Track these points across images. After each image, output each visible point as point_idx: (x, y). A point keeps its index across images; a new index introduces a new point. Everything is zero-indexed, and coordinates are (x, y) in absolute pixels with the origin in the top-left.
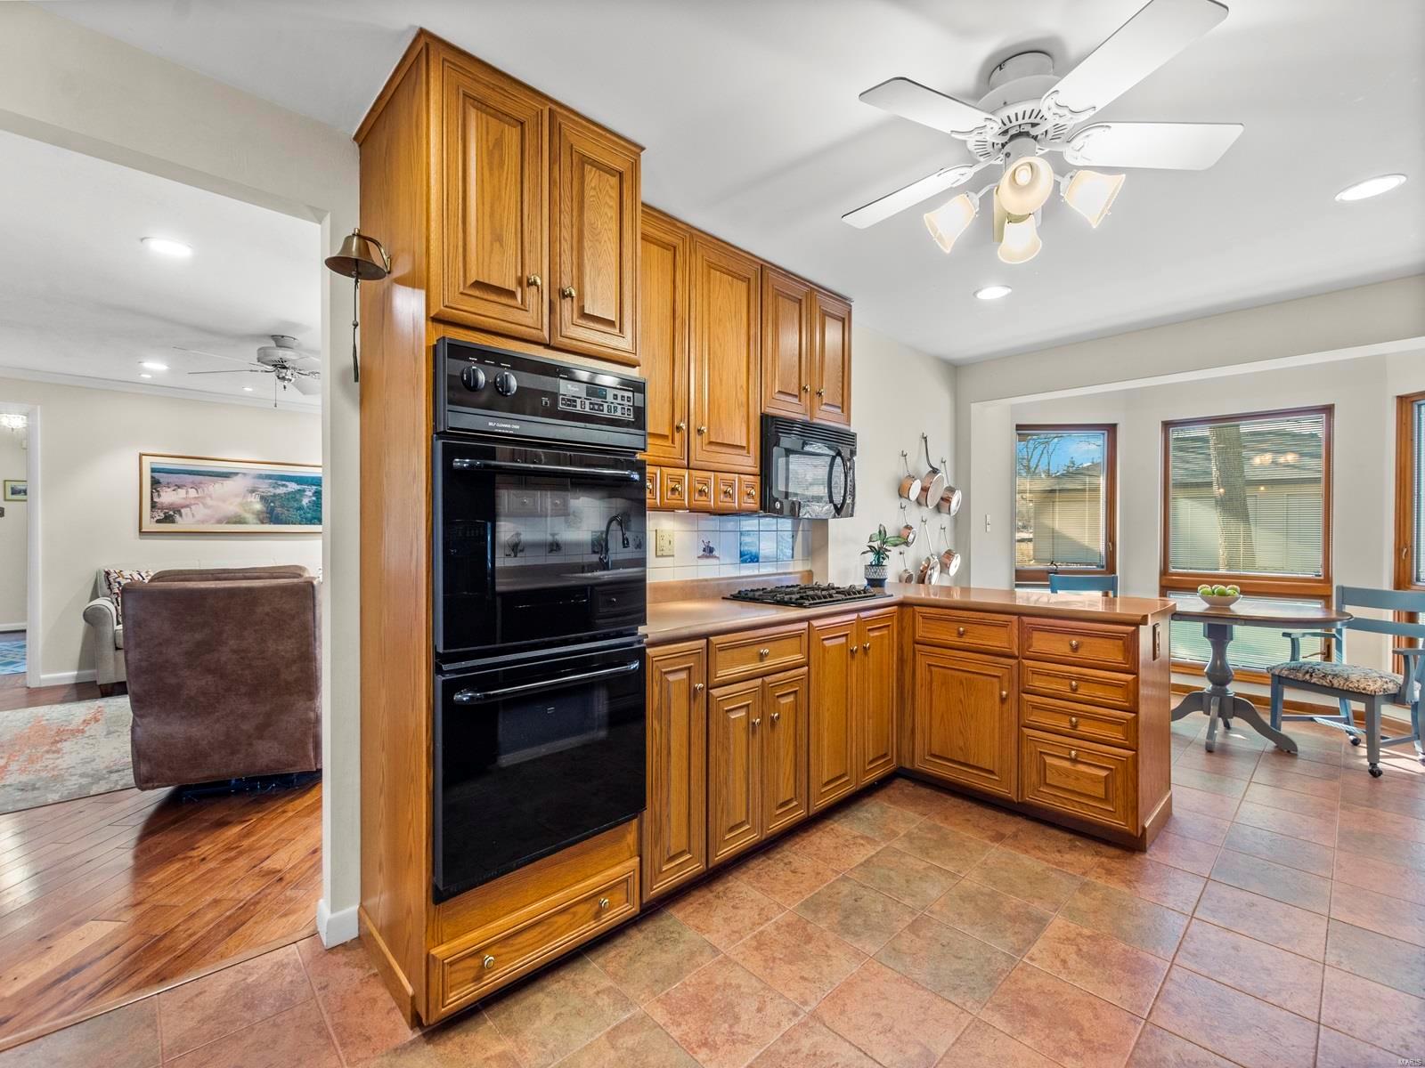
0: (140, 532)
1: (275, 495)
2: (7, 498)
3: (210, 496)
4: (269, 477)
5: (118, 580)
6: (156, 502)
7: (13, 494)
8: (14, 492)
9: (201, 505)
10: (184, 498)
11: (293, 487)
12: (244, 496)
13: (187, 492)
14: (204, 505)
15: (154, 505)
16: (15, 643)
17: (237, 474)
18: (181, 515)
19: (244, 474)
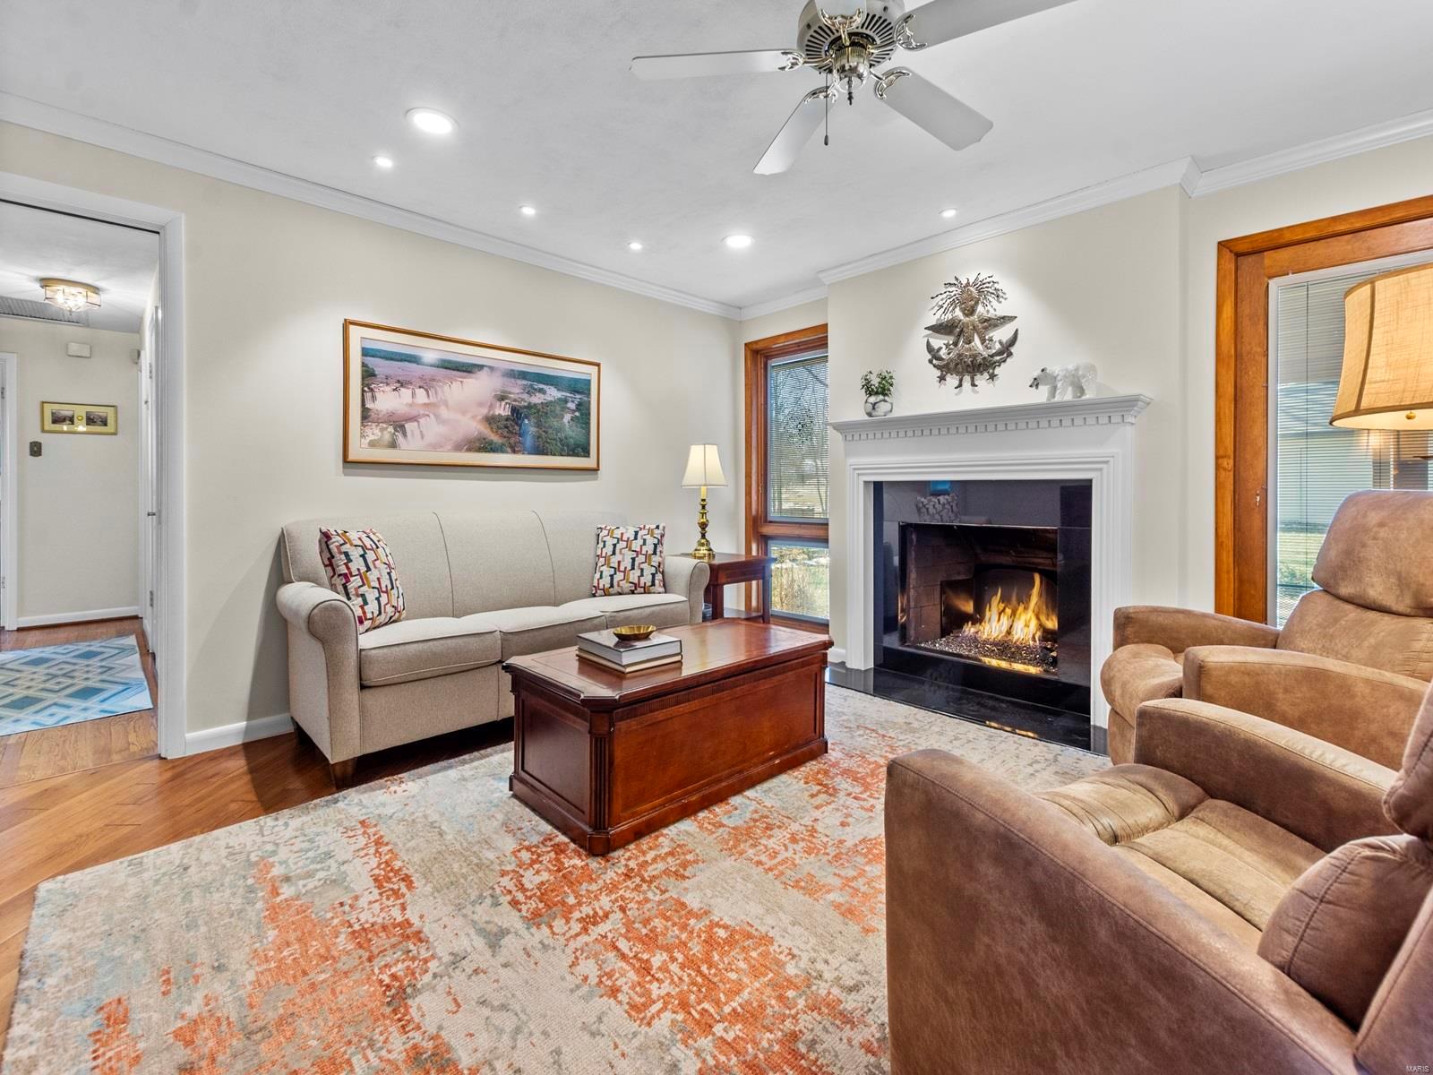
0: (346, 461)
1: (530, 406)
2: (46, 428)
3: (446, 404)
4: (523, 375)
5: (344, 548)
6: (368, 409)
7: (54, 421)
8: (57, 420)
9: (432, 416)
10: (411, 405)
11: (553, 394)
12: (491, 407)
13: (414, 395)
14: (437, 416)
15: (366, 415)
16: (71, 647)
17: (481, 367)
18: (405, 434)
19: (491, 368)
